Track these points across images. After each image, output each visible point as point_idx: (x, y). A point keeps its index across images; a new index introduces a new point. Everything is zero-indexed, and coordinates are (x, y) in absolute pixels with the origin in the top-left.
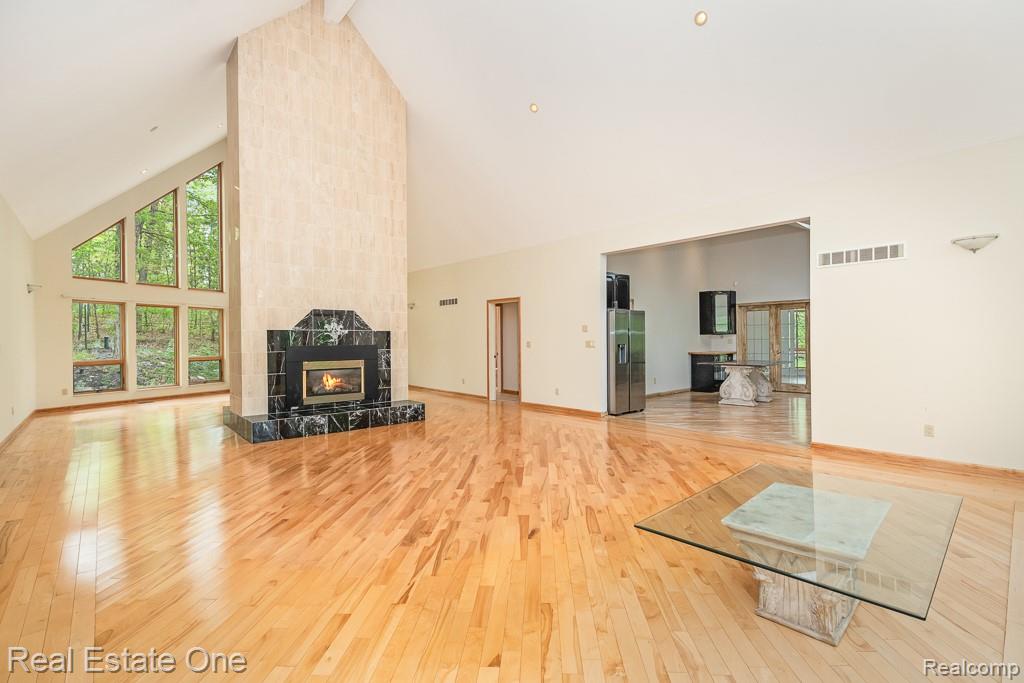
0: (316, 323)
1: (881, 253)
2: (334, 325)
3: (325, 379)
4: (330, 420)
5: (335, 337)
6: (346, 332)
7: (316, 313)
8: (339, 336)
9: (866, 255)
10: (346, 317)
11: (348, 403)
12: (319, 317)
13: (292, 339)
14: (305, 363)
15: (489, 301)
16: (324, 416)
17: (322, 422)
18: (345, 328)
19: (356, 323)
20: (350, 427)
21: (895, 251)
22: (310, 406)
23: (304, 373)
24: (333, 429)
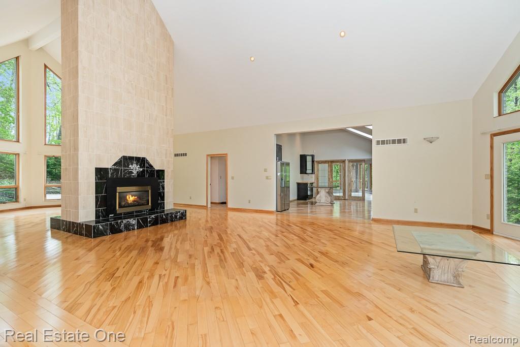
0: (124, 164)
1: (399, 141)
2: (134, 165)
3: (128, 197)
4: (138, 222)
5: (135, 172)
6: (141, 169)
7: (124, 157)
8: (137, 172)
9: (394, 142)
10: (142, 161)
11: (141, 211)
12: (126, 161)
13: (110, 173)
14: (118, 188)
15: (208, 155)
16: (135, 219)
17: (134, 223)
18: (141, 168)
19: (146, 165)
20: (149, 225)
21: (404, 141)
22: (121, 214)
23: (117, 194)
24: (140, 227)
